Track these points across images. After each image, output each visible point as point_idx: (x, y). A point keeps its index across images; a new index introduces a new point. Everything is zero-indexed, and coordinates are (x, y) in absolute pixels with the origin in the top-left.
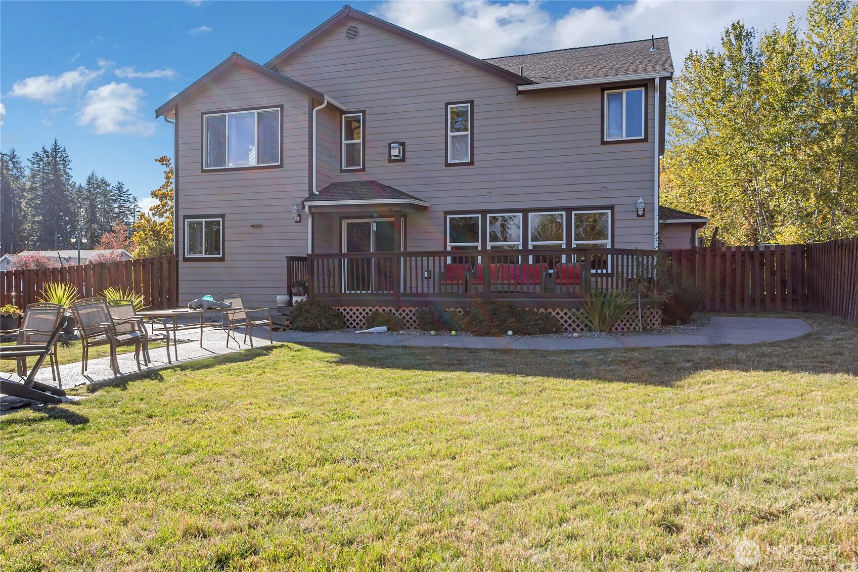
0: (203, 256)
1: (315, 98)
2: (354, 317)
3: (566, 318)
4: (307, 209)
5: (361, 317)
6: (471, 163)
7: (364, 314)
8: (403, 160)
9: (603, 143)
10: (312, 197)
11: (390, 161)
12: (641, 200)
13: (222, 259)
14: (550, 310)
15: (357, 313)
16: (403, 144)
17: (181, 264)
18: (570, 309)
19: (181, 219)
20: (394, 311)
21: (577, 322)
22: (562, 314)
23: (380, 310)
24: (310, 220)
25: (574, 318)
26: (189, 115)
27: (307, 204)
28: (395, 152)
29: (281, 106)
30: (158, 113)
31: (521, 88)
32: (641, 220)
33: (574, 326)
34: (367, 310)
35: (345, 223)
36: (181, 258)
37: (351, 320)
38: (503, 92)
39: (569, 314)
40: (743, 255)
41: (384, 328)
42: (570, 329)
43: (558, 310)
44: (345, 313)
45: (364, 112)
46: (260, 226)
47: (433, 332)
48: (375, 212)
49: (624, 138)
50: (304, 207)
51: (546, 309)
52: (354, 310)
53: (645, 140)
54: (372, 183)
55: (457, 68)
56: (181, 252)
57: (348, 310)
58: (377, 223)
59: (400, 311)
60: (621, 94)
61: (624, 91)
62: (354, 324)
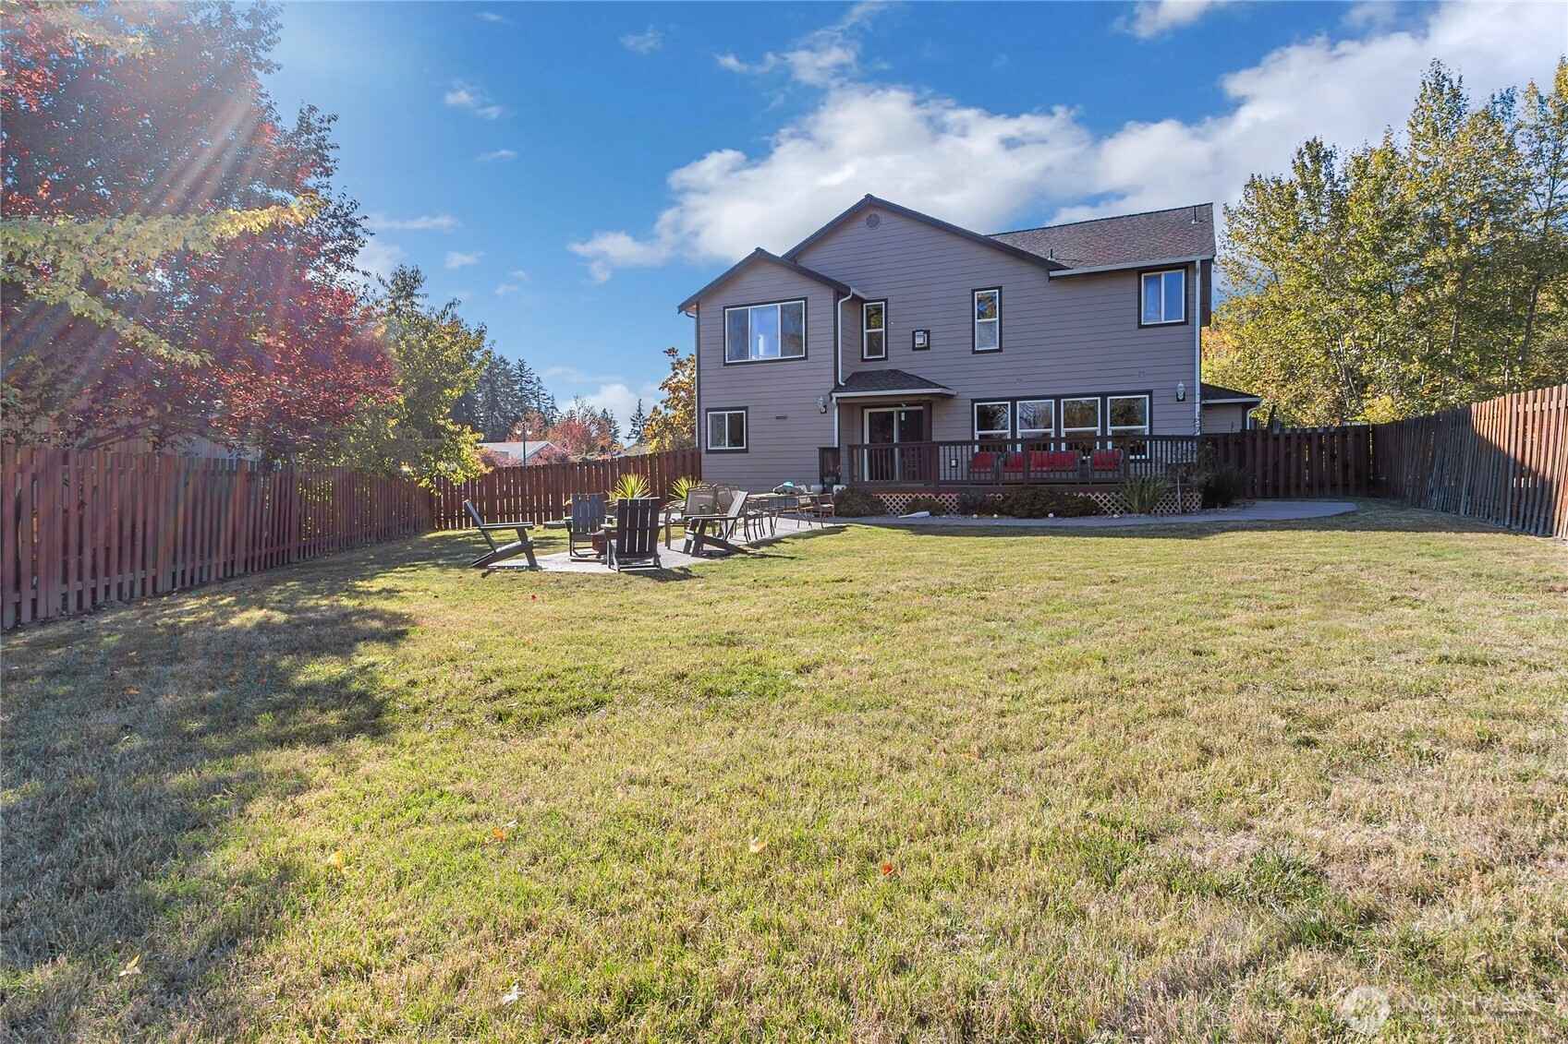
0: (727, 448)
1: (840, 290)
2: (894, 503)
3: (1105, 501)
4: (834, 399)
5: (901, 504)
6: (1000, 350)
7: (904, 500)
8: (928, 348)
9: (1140, 327)
10: (838, 388)
11: (914, 349)
12: (1181, 385)
13: (746, 451)
14: (1089, 494)
15: (897, 500)
16: (927, 332)
17: (704, 456)
18: (1109, 493)
19: (703, 411)
20: (933, 497)
21: (1117, 505)
22: (1101, 498)
23: (920, 497)
24: (836, 411)
25: (1113, 501)
26: (712, 309)
27: (835, 395)
28: (919, 341)
29: (806, 299)
30: (682, 308)
31: (1052, 274)
32: (1181, 406)
33: (1113, 508)
34: (907, 497)
35: (867, 412)
36: (703, 450)
37: (891, 507)
38: (1031, 279)
39: (1109, 498)
40: (1298, 438)
41: (927, 513)
42: (1109, 512)
43: (1097, 494)
44: (884, 500)
45: (886, 300)
46: (785, 418)
47: (975, 516)
48: (904, 402)
49: (1163, 322)
50: (831, 399)
51: (1085, 493)
52: (894, 497)
53: (1186, 323)
54: (896, 372)
55: (985, 255)
56: (703, 444)
57: (888, 497)
58: (906, 412)
59: (940, 497)
60: (1160, 276)
61: (1163, 274)
62: (894, 510)
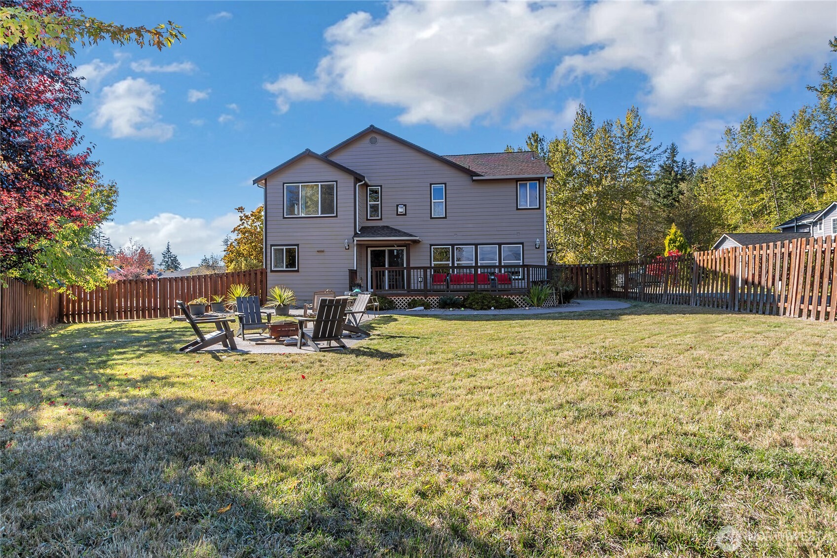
0: (285, 269)
1: (358, 178)
2: (400, 302)
3: (518, 300)
4: (355, 241)
5: (404, 302)
6: (445, 218)
7: (406, 300)
8: (405, 214)
9: (518, 209)
10: (356, 235)
11: (398, 215)
12: (538, 240)
13: (297, 271)
14: (509, 297)
15: (402, 301)
16: (405, 205)
17: (269, 274)
18: (520, 296)
19: (269, 247)
20: (424, 298)
21: (524, 302)
22: (516, 298)
23: (416, 298)
24: (355, 248)
25: (522, 300)
26: (275, 183)
27: (356, 239)
28: (400, 210)
29: (336, 182)
30: (255, 182)
31: (474, 178)
32: (537, 251)
33: (522, 304)
34: (408, 298)
35: (369, 250)
36: (269, 270)
37: (399, 304)
38: (462, 180)
39: (520, 298)
40: (577, 269)
41: (423, 308)
42: (524, 306)
43: (514, 296)
44: (395, 300)
45: (381, 186)
46: (323, 251)
47: (451, 309)
48: (396, 244)
49: (528, 207)
50: (354, 241)
51: (507, 296)
52: (400, 299)
53: (539, 208)
54: (387, 227)
55: (437, 165)
56: (269, 266)
57: (397, 299)
58: (397, 250)
59: (428, 299)
60: (527, 184)
61: (528, 183)
62: (400, 306)
